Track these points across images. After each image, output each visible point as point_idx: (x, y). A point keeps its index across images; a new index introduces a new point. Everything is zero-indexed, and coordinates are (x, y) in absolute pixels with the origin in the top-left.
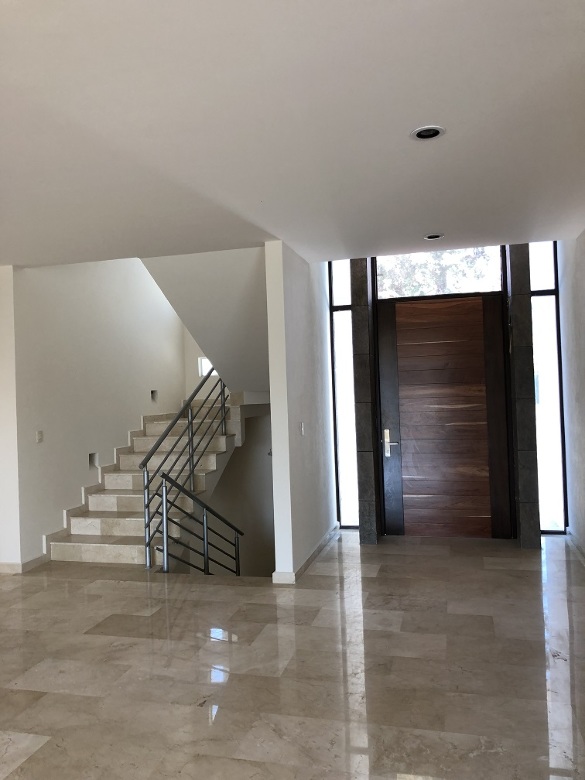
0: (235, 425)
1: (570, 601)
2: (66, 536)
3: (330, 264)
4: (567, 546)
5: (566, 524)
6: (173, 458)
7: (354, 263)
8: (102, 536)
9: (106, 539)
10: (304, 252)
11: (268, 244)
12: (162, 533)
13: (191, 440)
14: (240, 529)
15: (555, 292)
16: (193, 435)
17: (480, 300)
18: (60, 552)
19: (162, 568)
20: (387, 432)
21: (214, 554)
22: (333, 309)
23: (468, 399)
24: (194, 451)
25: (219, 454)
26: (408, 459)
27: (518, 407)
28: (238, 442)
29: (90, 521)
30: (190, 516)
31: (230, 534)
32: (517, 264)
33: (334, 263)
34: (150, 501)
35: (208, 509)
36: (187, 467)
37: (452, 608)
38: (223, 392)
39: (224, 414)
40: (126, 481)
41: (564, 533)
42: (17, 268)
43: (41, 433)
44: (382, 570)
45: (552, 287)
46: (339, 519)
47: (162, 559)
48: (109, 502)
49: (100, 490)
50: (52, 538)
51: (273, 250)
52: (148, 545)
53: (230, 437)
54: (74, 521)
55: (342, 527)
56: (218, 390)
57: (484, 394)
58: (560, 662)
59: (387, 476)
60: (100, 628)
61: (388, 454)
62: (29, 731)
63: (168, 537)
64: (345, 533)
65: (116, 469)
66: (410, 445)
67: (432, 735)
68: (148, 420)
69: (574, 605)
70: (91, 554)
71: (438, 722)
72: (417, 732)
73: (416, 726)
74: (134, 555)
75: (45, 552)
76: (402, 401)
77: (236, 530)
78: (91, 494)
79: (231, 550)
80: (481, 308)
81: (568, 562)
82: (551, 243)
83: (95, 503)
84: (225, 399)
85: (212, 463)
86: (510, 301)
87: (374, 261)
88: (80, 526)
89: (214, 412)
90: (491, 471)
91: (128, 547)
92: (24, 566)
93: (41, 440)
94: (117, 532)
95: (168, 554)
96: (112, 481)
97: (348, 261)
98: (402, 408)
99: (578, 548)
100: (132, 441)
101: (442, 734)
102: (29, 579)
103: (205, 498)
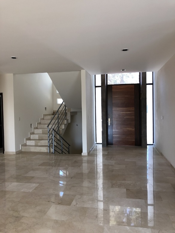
0: (69, 117)
1: (153, 158)
2: (25, 145)
3: (95, 75)
4: (153, 148)
5: (153, 143)
6: (54, 125)
7: (102, 76)
8: (35, 145)
9: (36, 146)
10: (90, 73)
11: (82, 71)
12: (53, 144)
13: (58, 121)
14: (70, 144)
15: (152, 84)
16: (59, 119)
17: (133, 86)
18: (24, 149)
19: (53, 152)
20: (109, 119)
21: (64, 150)
22: (96, 87)
23: (130, 111)
24: (59, 123)
25: (65, 125)
26: (114, 126)
27: (142, 113)
28: (69, 121)
29: (32, 141)
30: (58, 140)
31: (67, 146)
32: (143, 77)
33: (96, 75)
34: (49, 136)
35: (63, 139)
36: (57, 128)
37: (126, 160)
38: (65, 108)
39: (66, 114)
40: (40, 131)
41: (153, 145)
42: (14, 74)
43: (19, 118)
44: (108, 153)
45: (152, 83)
46: (96, 141)
47: (52, 150)
48: (36, 137)
49: (33, 133)
50: (22, 145)
51: (83, 72)
52: (49, 147)
53: (67, 120)
54: (27, 141)
55: (97, 143)
56: (64, 108)
57: (134, 109)
58: (150, 169)
59: (109, 130)
60: (42, 164)
61: (109, 125)
62: (34, 183)
63: (54, 145)
64: (97, 145)
65: (37, 128)
66: (115, 123)
67: (123, 182)
68: (45, 115)
69: (154, 159)
70: (33, 149)
71: (124, 180)
72: (120, 181)
73: (120, 180)
74: (45, 150)
75: (21, 149)
76: (113, 111)
77: (69, 145)
78: (31, 135)
79: (67, 150)
80: (134, 88)
81: (153, 151)
82: (152, 72)
83: (32, 137)
84: (66, 110)
85: (63, 127)
86: (141, 86)
87: (107, 75)
88: (29, 143)
89: (63, 114)
90: (135, 129)
91: (43, 148)
92: (16, 152)
93: (19, 120)
94: (39, 144)
95: (54, 149)
96: (36, 131)
97: (100, 75)
98: (113, 113)
99: (156, 148)
100: (41, 121)
101: (125, 182)
102: (18, 155)
103: (62, 136)
